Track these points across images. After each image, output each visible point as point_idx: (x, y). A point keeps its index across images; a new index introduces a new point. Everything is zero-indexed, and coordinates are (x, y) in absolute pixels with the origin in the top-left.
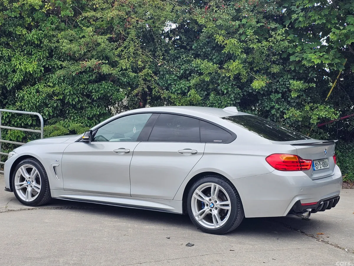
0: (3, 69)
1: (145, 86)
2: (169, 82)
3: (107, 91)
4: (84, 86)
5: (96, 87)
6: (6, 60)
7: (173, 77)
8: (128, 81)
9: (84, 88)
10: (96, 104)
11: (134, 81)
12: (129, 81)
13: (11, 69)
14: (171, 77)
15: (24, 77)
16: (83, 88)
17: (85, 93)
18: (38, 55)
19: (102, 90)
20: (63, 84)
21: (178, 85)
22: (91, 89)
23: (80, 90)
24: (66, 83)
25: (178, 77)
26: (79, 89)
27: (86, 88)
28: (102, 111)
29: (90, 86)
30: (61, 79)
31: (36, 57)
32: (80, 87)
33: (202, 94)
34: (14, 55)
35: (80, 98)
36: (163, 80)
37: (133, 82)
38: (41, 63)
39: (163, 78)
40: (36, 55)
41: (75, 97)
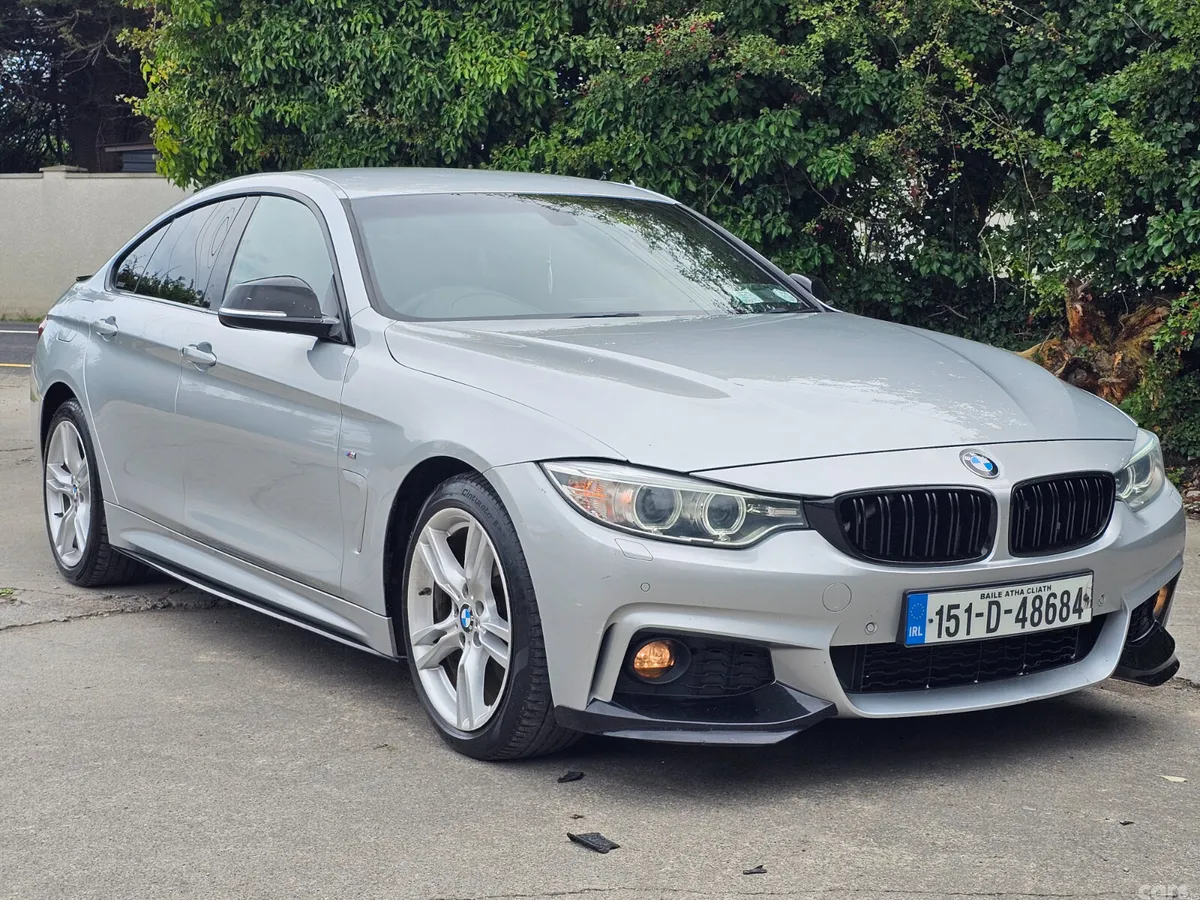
0: (419, 84)
1: (932, 116)
2: (1040, 93)
3: (778, 146)
4: (700, 132)
5: (739, 134)
6: (436, 54)
7: (1058, 68)
8: (868, 102)
9: (699, 141)
10: (752, 203)
11: (898, 99)
12: (873, 101)
13: (449, 86)
14: (1052, 72)
15: (491, 115)
16: (696, 143)
17: (705, 162)
18: (537, 25)
19: (759, 144)
20: (622, 128)
21: (1075, 100)
22: (723, 140)
23: (682, 147)
24: (635, 127)
25: (1080, 67)
26: (679, 144)
27: (707, 138)
28: (774, 227)
29: (722, 130)
30: (617, 111)
31: (528, 33)
32: (681, 135)
33: (1172, 131)
34: (458, 33)
35: (690, 182)
36: (1022, 87)
37: (892, 103)
38: (548, 52)
39: (1020, 81)
40: (530, 24)
41: (668, 177)
